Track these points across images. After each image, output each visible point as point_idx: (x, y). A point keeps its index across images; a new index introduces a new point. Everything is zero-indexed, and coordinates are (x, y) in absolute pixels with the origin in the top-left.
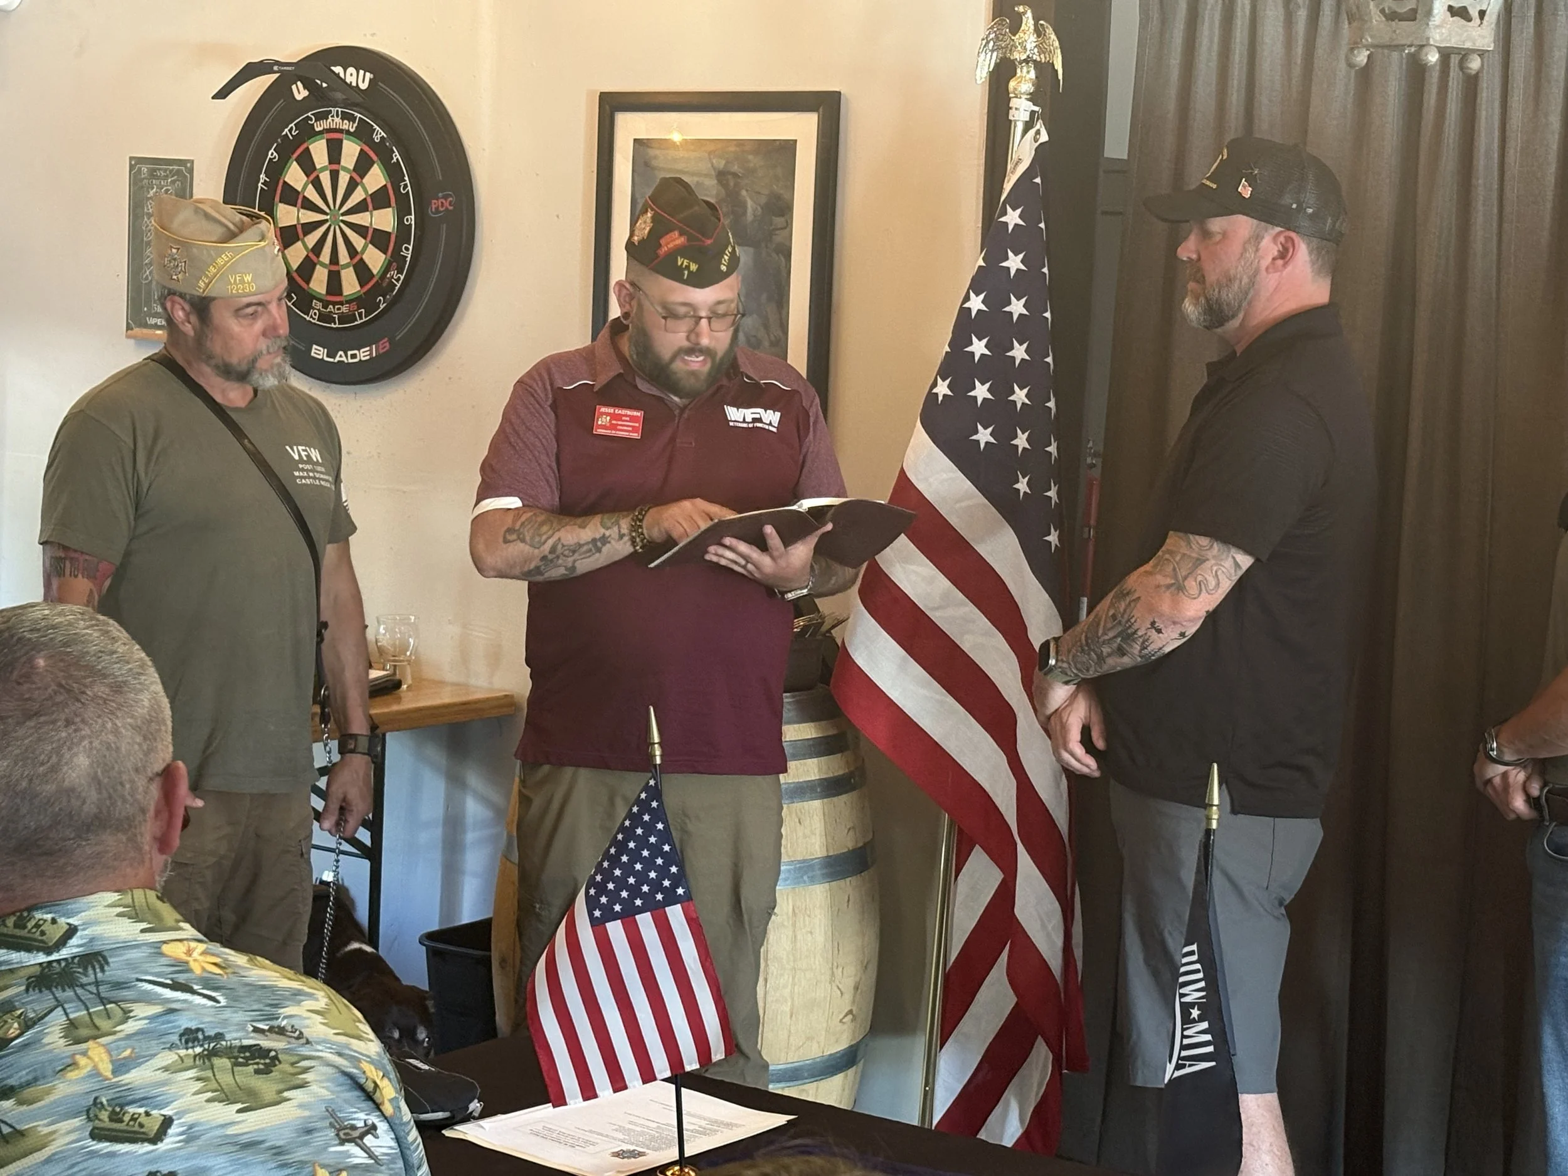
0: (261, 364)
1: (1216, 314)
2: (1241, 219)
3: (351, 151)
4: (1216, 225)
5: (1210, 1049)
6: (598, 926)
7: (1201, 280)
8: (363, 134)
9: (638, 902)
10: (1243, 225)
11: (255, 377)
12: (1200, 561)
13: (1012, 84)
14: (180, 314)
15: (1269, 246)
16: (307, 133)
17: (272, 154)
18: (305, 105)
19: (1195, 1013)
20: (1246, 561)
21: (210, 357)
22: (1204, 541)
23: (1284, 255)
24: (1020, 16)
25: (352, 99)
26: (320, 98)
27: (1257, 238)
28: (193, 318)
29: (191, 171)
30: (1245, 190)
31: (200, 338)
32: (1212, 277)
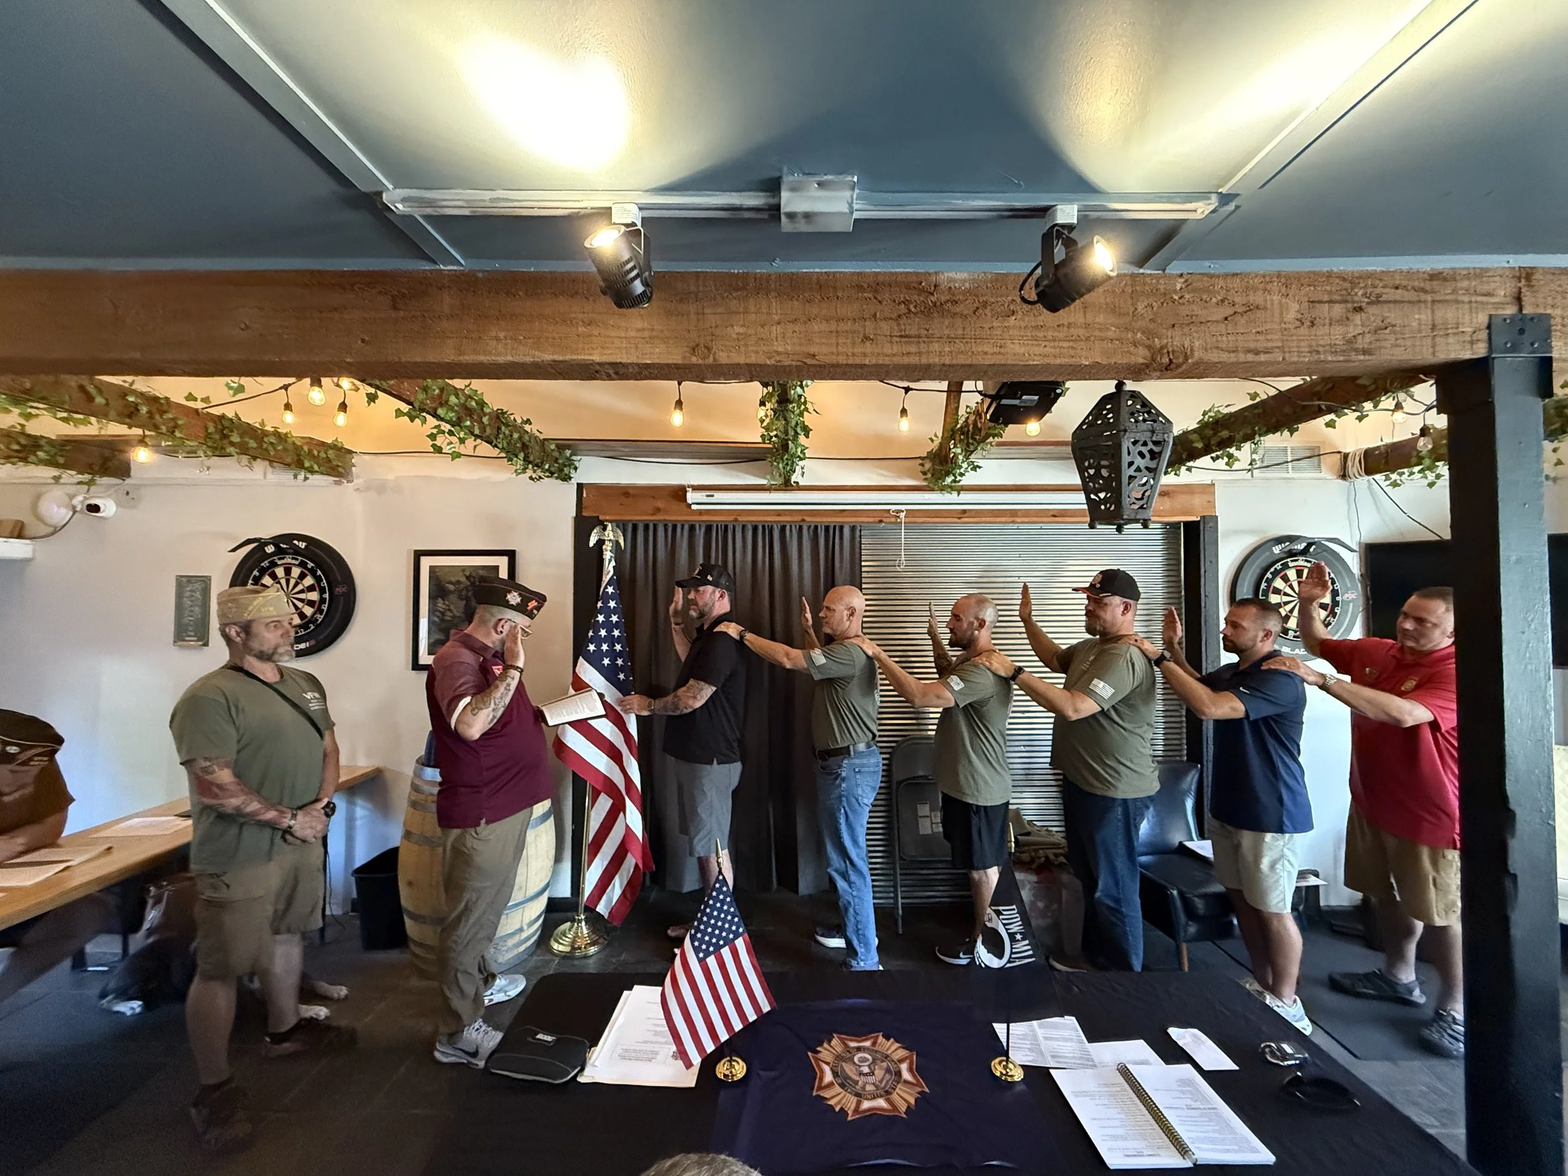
0: (281, 650)
1: (702, 615)
2: (709, 587)
3: (296, 572)
4: (701, 588)
5: (1031, 952)
6: (702, 962)
7: (696, 604)
8: (302, 565)
9: (721, 942)
10: (710, 588)
11: (276, 657)
12: (702, 689)
13: (604, 547)
14: (233, 633)
15: (718, 595)
16: (274, 564)
17: (256, 573)
18: (273, 554)
19: (1019, 937)
20: (714, 689)
21: (251, 650)
22: (703, 683)
23: (722, 596)
24: (606, 526)
25: (297, 552)
26: (280, 552)
27: (714, 592)
28: (243, 635)
29: (210, 580)
30: (710, 578)
31: (245, 643)
32: (701, 603)
